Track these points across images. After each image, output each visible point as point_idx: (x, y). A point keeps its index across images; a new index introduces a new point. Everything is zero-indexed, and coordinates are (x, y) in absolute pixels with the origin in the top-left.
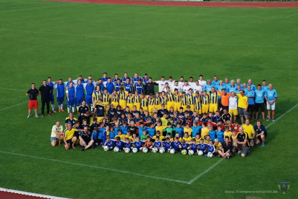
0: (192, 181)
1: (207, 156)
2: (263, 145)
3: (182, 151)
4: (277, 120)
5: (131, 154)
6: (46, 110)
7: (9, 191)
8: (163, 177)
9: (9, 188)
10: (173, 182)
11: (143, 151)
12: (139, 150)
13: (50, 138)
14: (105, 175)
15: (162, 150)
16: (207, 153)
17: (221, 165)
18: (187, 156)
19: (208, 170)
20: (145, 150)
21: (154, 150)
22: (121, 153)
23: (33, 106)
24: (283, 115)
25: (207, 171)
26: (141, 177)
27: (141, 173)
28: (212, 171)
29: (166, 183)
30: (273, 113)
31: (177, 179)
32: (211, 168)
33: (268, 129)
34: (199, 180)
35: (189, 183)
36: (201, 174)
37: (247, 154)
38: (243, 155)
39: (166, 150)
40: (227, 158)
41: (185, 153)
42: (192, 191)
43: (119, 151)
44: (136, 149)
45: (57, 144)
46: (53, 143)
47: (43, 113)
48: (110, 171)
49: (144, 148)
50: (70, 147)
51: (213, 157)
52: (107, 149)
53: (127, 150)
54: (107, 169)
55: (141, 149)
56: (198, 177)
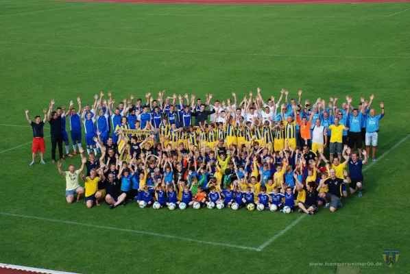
0: (262, 247)
1: (282, 212)
2: (360, 195)
3: (249, 206)
4: (379, 159)
5: (177, 211)
6: (57, 153)
7: (9, 266)
8: (222, 242)
9: (8, 263)
10: (236, 249)
11: (194, 206)
12: (188, 206)
13: (65, 192)
14: (142, 241)
15: (220, 205)
16: (282, 207)
17: (302, 223)
18: (255, 212)
19: (285, 230)
20: (197, 206)
21: (210, 205)
22: (164, 211)
23: (39, 148)
24: (387, 153)
25: (282, 233)
26: (192, 242)
27: (192, 238)
28: (290, 232)
29: (226, 251)
30: (374, 150)
31: (241, 245)
32: (288, 228)
33: (367, 171)
34: (272, 244)
35: (258, 250)
36: (275, 237)
37: (338, 208)
38: (332, 209)
39: (226, 204)
40: (310, 214)
41: (251, 209)
42: (262, 261)
43: (160, 208)
44: (184, 204)
45: (74, 200)
46: (69, 199)
47: (54, 157)
48: (148, 236)
49: (195, 203)
50: (94, 204)
51: (291, 212)
52: (144, 205)
53: (171, 206)
54: (144, 232)
55: (190, 203)
56: (271, 240)
